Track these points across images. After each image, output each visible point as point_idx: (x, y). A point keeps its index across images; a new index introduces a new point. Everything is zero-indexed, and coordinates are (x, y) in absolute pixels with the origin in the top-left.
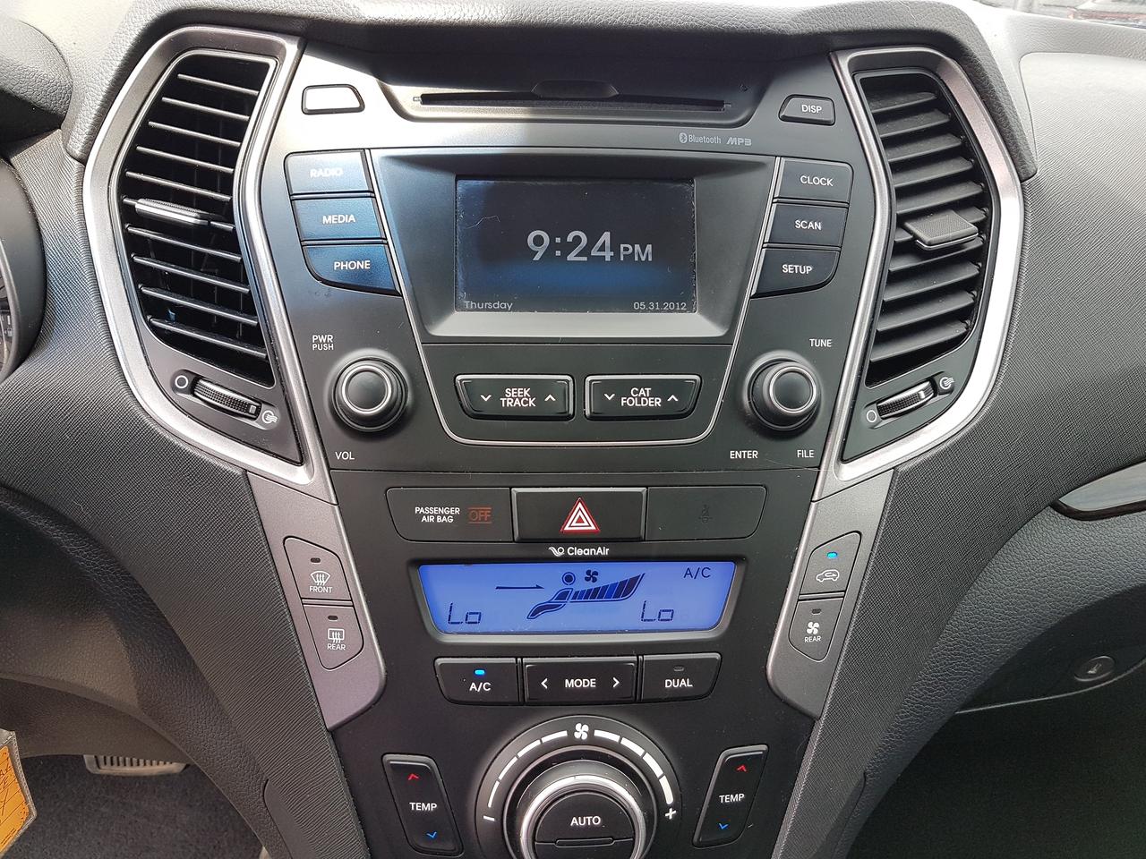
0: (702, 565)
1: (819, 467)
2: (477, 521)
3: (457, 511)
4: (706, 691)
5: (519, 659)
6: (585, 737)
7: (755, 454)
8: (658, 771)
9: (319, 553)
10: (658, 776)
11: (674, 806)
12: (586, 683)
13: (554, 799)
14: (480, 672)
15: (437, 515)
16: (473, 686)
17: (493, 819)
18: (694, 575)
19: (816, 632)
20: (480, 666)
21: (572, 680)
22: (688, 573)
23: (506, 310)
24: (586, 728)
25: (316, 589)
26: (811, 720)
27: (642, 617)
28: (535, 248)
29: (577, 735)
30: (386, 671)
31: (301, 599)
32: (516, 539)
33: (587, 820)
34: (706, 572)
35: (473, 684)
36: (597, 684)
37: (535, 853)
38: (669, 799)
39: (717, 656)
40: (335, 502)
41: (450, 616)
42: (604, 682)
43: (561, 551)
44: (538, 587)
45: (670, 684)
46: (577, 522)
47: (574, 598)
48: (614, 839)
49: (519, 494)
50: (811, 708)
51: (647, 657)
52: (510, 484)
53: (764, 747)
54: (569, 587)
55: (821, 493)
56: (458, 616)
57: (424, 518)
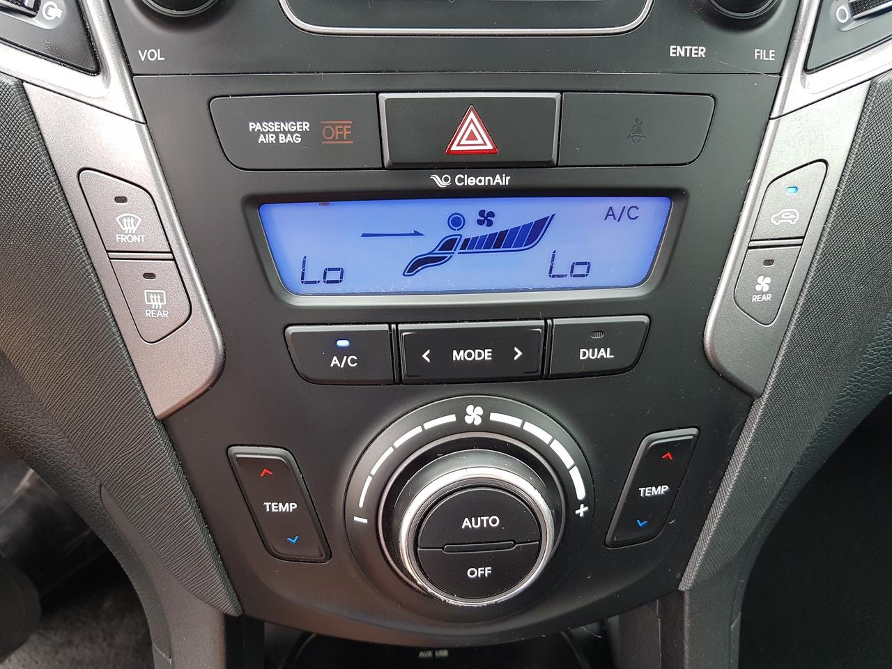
0: (627, 202)
1: (781, 74)
2: (334, 139)
3: (306, 126)
4: (630, 363)
5: (393, 326)
6: (478, 422)
7: (701, 52)
8: (568, 460)
9: (125, 190)
10: (568, 467)
11: (585, 502)
12: (480, 355)
13: (441, 496)
14: (343, 343)
15: (278, 132)
16: (335, 361)
17: (365, 521)
18: (617, 214)
19: (766, 289)
20: (343, 335)
21: (462, 352)
22: (610, 213)
24: (479, 410)
25: (124, 239)
26: (751, 397)
27: (551, 272)
29: (468, 420)
30: (224, 344)
31: (108, 252)
32: (385, 165)
33: (482, 521)
34: (633, 213)
35: (335, 358)
36: (494, 355)
37: (418, 561)
38: (581, 493)
39: (645, 319)
40: (141, 120)
41: (303, 273)
42: (502, 354)
43: (446, 180)
44: (417, 234)
45: (586, 354)
46: (468, 139)
47: (463, 247)
48: (515, 543)
49: (388, 101)
50: (752, 383)
51: (557, 321)
52: (377, 88)
53: (694, 431)
54: (456, 232)
55: (782, 107)
56: (314, 273)
57: (261, 138)
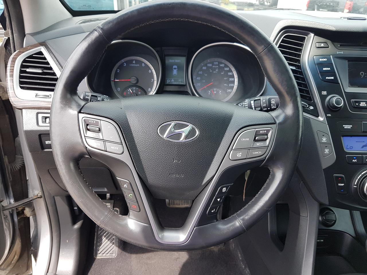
2: (355, 128)
3: (351, 126)
5: (362, 155)
9: (324, 134)
14: (355, 158)
15: (347, 127)
16: (353, 161)
17: (356, 187)
20: (355, 157)
23: (357, 87)
25: (323, 141)
28: (361, 75)
30: (336, 158)
31: (320, 143)
32: (362, 132)
40: (327, 124)
44: (364, 142)
49: (363, 123)
52: (362, 121)
56: (348, 147)
57: (345, 128)
